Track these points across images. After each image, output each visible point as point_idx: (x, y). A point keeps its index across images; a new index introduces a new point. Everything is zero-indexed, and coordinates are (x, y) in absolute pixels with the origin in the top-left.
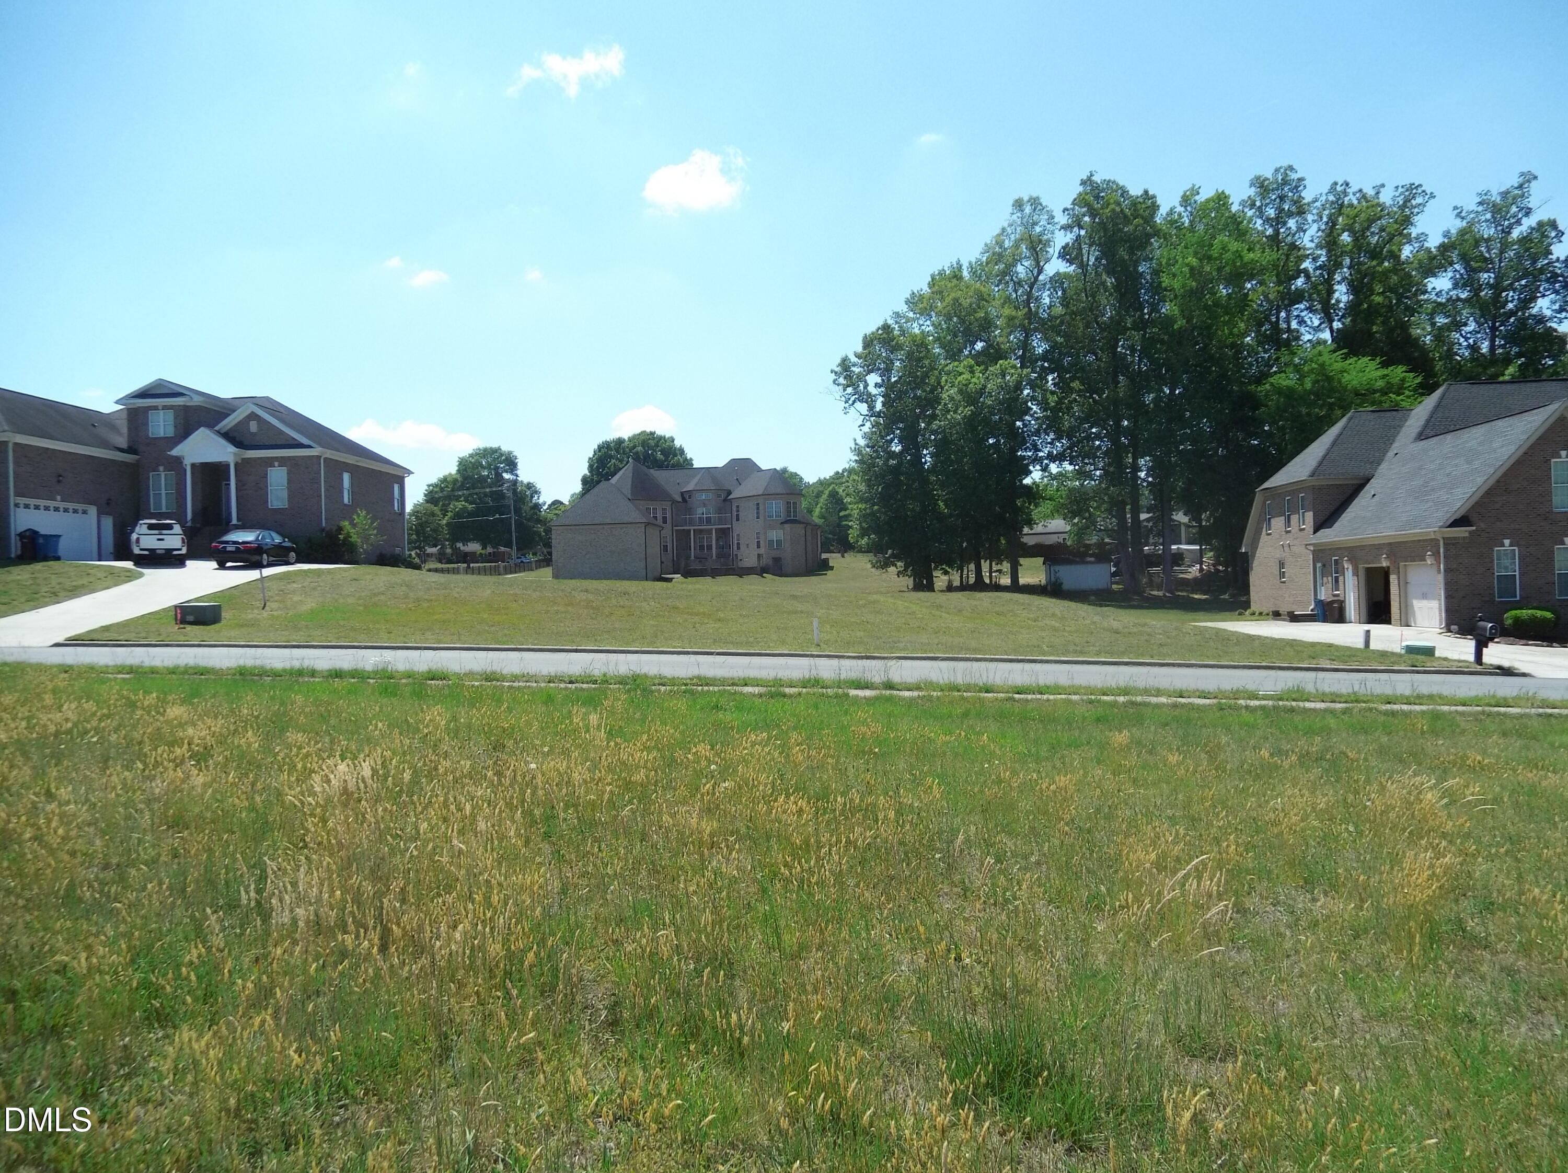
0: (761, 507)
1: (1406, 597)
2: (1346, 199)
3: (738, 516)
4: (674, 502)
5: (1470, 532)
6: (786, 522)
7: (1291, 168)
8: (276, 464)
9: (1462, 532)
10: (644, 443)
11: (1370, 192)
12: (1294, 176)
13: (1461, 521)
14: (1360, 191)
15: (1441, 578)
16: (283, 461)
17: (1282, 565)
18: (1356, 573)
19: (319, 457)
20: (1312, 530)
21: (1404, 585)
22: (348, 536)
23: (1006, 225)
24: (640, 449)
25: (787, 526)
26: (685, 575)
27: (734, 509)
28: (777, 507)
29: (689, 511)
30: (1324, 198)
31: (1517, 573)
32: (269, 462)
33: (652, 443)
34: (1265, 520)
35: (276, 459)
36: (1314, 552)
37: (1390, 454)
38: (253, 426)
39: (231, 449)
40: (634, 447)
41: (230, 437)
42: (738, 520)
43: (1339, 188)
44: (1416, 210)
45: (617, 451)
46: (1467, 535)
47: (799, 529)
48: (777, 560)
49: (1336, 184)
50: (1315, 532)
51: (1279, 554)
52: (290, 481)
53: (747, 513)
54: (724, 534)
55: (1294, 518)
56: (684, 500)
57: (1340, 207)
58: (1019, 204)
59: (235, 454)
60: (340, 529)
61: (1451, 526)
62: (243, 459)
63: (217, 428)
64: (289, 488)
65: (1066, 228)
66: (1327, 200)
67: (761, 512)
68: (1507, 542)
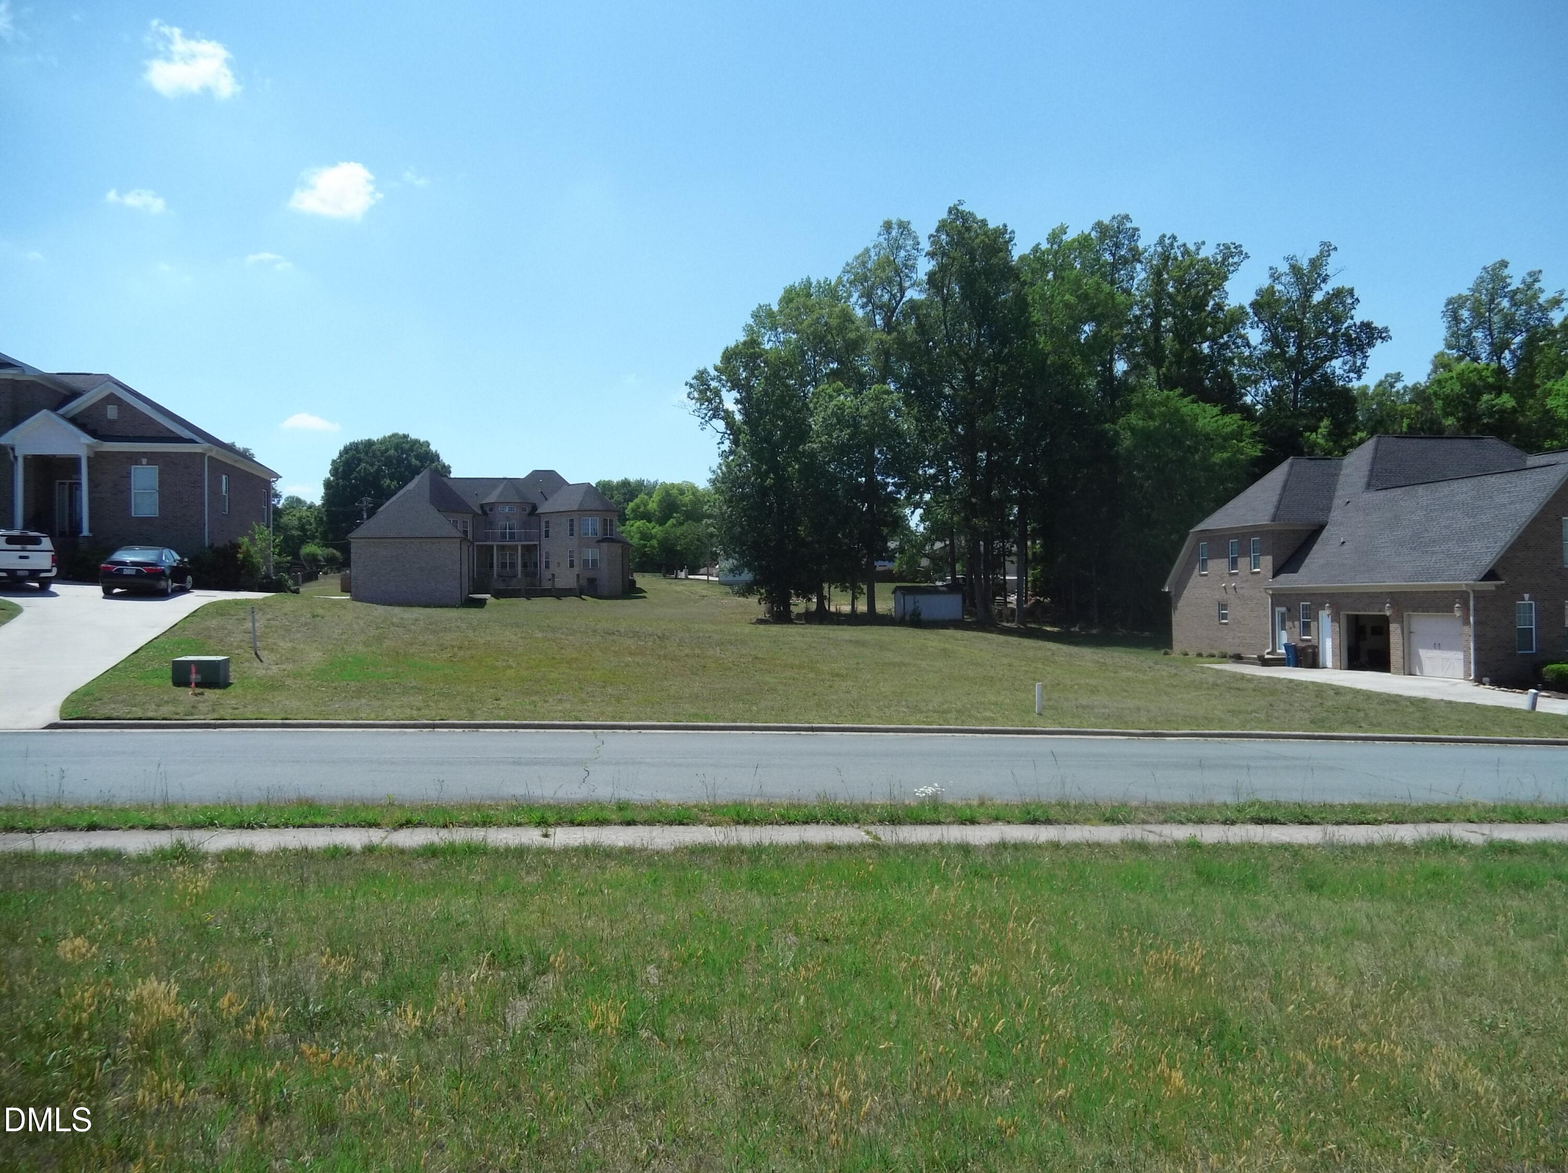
0: (576, 523)
1: (1410, 646)
2: (1173, 251)
3: (547, 532)
4: (475, 515)
5: (1496, 586)
6: (603, 540)
7: (1127, 217)
8: (144, 461)
9: (1490, 585)
10: (398, 447)
11: (1192, 248)
12: (1129, 225)
13: (1490, 575)
14: (1184, 245)
15: (1469, 631)
16: (153, 458)
17: (1223, 606)
18: (1335, 618)
19: (202, 455)
20: (1271, 574)
21: (1407, 635)
22: (248, 555)
23: (871, 245)
24: (392, 452)
25: (604, 545)
26: (498, 595)
27: (543, 524)
28: (593, 525)
29: (491, 524)
30: (1152, 250)
31: (1533, 627)
32: (135, 458)
33: (407, 446)
34: (1199, 560)
35: (145, 454)
36: (1273, 596)
37: (1338, 502)
38: (112, 412)
39: (86, 439)
40: (387, 450)
41: (80, 422)
42: (547, 536)
43: (1167, 241)
44: (1232, 268)
45: (367, 453)
46: (1493, 588)
47: (617, 549)
48: (592, 581)
49: (1164, 236)
50: (1274, 577)
51: (1219, 596)
52: (162, 483)
53: (559, 529)
54: (529, 550)
55: (1243, 562)
56: (485, 513)
57: (1165, 257)
58: (888, 226)
59: (88, 446)
60: (236, 547)
61: (1483, 579)
62: (96, 453)
63: (61, 411)
64: (161, 493)
65: (931, 255)
66: (1155, 251)
67: (576, 528)
68: (1527, 596)
